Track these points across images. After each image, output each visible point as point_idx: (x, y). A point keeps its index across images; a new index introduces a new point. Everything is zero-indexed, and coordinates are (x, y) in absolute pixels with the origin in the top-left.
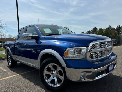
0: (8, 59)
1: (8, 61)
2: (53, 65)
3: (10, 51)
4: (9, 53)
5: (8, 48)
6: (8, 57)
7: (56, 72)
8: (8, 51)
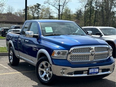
0: (9, 55)
1: (9, 58)
2: (46, 63)
3: (13, 45)
4: (11, 47)
5: (11, 42)
6: (9, 53)
7: (48, 69)
8: (10, 45)
